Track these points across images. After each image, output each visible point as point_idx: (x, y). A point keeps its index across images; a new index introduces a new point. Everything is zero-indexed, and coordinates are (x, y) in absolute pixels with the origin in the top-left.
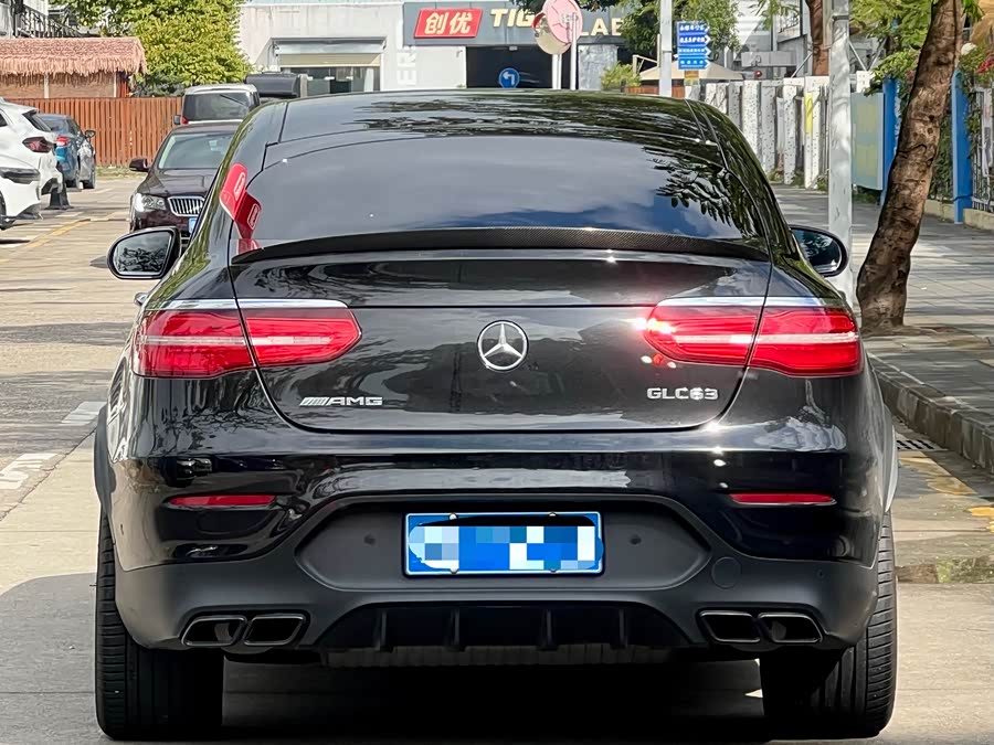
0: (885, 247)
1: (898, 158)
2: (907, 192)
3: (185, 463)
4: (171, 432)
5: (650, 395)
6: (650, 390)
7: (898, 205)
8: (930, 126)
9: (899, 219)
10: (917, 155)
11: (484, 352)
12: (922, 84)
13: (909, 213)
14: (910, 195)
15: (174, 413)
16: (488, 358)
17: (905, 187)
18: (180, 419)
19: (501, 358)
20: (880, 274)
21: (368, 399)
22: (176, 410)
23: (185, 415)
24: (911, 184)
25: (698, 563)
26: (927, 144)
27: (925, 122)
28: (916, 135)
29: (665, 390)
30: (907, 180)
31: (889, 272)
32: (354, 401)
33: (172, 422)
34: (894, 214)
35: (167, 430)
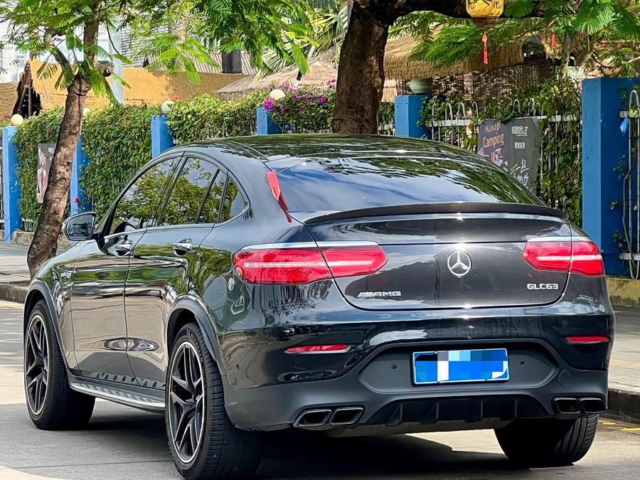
0: (45, 235)
1: (50, 186)
2: (55, 204)
3: (286, 331)
4: (276, 313)
5: (529, 288)
6: (528, 285)
7: (52, 211)
8: (68, 168)
9: (52, 219)
10: (61, 184)
11: (451, 267)
12: (63, 145)
13: (57, 216)
14: (57, 206)
15: (277, 303)
16: (454, 270)
17: (55, 202)
18: (280, 306)
19: (459, 270)
20: (43, 250)
21: (393, 293)
22: (277, 301)
23: (282, 303)
24: (57, 200)
25: (552, 373)
26: (66, 177)
27: (65, 166)
28: (60, 173)
29: (535, 285)
30: (56, 198)
31: (47, 249)
32: (386, 294)
33: (276, 308)
34: (49, 217)
35: (274, 312)
